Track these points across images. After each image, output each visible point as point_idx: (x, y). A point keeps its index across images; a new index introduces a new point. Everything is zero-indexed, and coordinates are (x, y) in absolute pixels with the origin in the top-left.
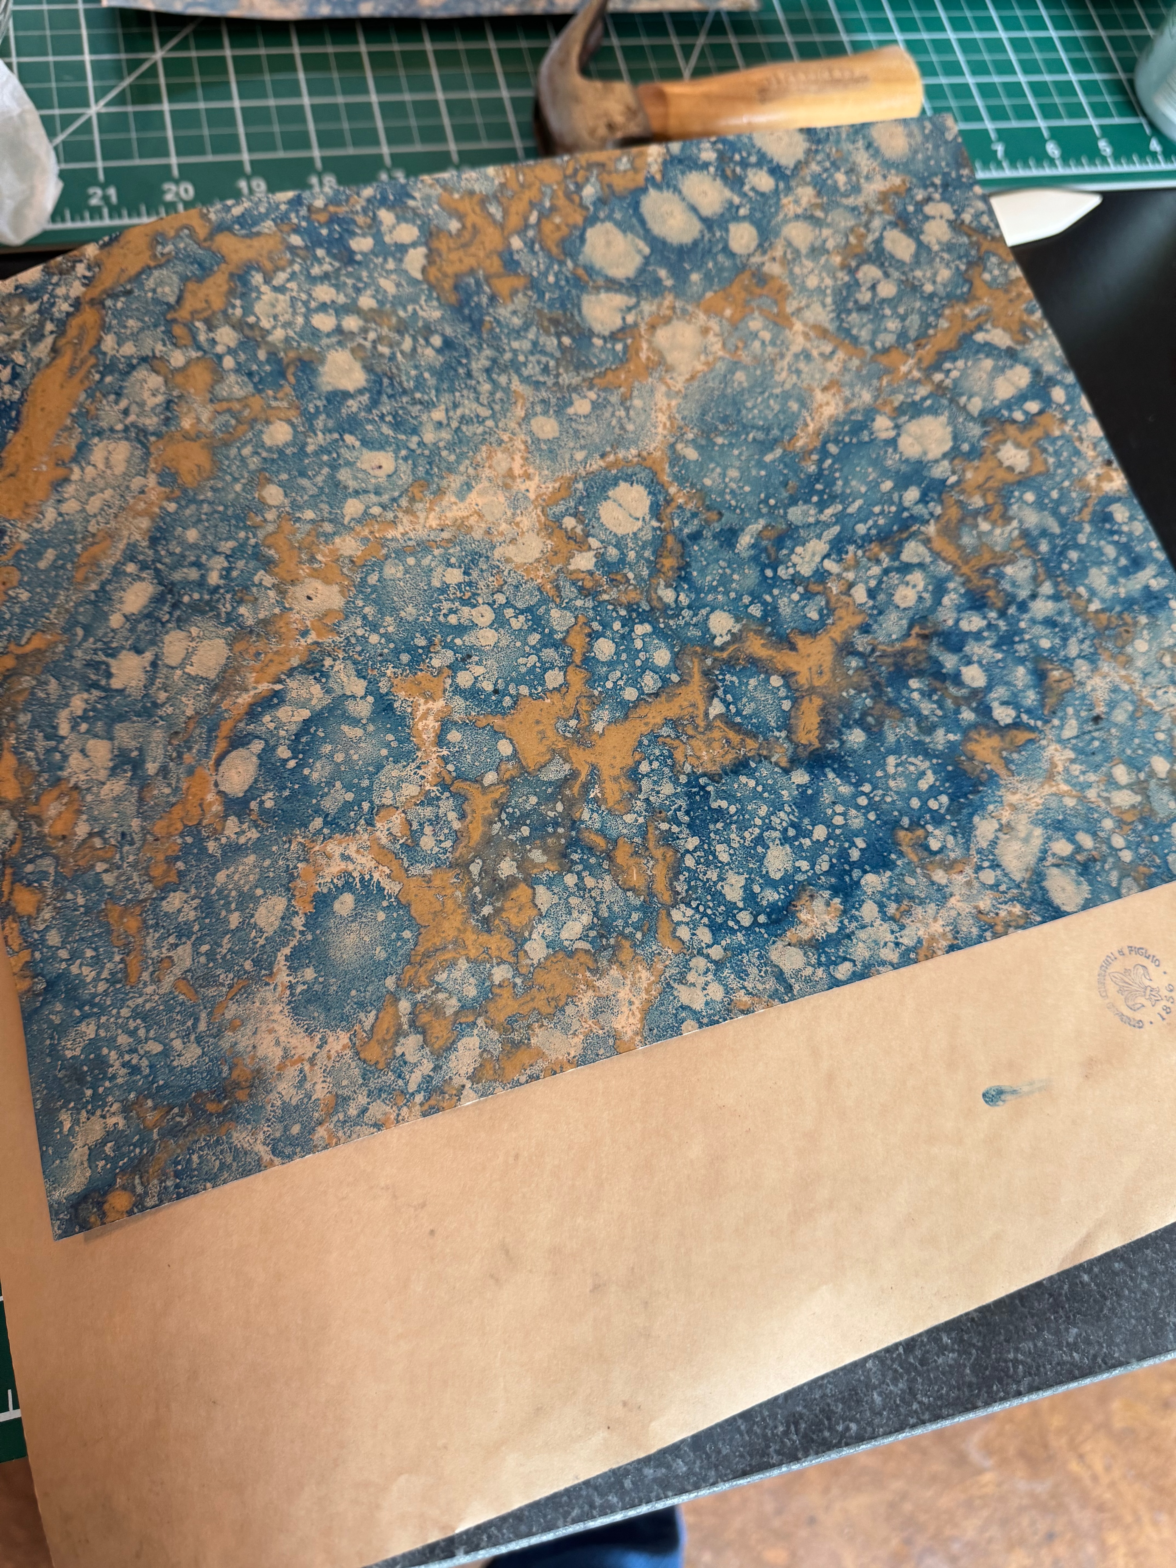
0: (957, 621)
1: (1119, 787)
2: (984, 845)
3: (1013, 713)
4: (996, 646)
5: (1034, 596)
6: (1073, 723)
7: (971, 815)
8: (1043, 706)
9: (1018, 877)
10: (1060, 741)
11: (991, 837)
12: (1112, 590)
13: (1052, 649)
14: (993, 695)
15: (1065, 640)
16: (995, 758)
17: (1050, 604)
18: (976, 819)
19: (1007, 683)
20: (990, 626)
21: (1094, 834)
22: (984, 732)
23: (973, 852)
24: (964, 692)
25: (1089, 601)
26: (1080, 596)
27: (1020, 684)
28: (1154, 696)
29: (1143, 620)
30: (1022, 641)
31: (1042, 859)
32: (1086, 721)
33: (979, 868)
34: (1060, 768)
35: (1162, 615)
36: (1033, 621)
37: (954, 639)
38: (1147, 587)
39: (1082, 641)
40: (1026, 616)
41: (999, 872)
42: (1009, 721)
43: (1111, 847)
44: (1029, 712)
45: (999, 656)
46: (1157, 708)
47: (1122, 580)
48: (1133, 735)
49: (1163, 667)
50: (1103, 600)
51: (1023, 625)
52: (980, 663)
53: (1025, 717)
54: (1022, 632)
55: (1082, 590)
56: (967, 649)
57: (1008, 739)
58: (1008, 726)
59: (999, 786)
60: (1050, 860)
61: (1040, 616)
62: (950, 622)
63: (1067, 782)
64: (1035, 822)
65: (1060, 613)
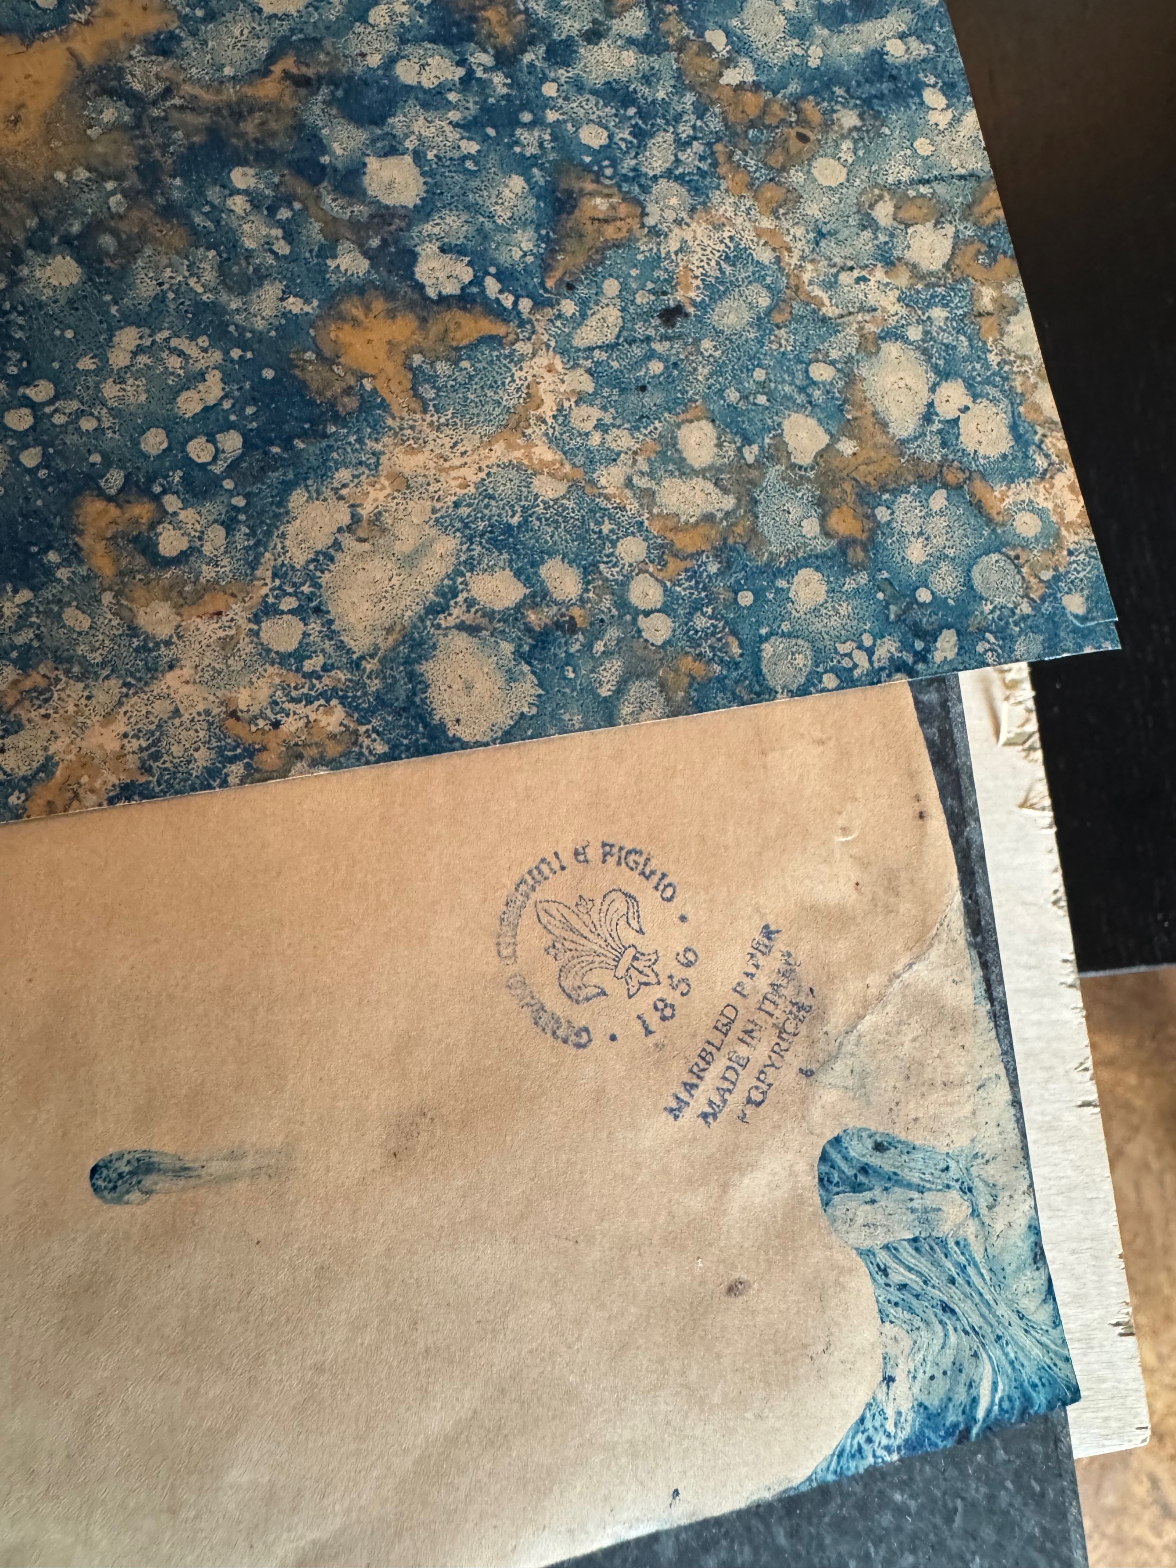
0: (391, 61)
1: (684, 470)
2: (299, 557)
3: (467, 274)
4: (469, 127)
5: (594, 35)
6: (613, 315)
7: (287, 487)
8: (545, 265)
9: (359, 643)
10: (564, 350)
11: (322, 541)
12: (793, 46)
13: (607, 152)
14: (428, 228)
15: (641, 136)
16: (391, 368)
17: (630, 57)
18: (297, 498)
19: (473, 209)
20: (468, 80)
21: (589, 571)
22: (379, 305)
23: (264, 571)
24: (360, 210)
25: (728, 62)
26: (709, 48)
27: (503, 215)
28: (831, 284)
29: (849, 119)
30: (538, 122)
31: (435, 610)
32: (645, 316)
33: (268, 610)
34: (548, 409)
35: (897, 117)
36: (578, 85)
37: (372, 95)
38: (878, 55)
39: (683, 144)
40: (562, 74)
41: (315, 626)
42: (451, 289)
43: (623, 604)
44: (505, 277)
45: (472, 147)
46: (829, 311)
47: (820, 31)
48: (755, 361)
49: (868, 223)
50: (760, 66)
51: (549, 90)
52: (418, 156)
53: (492, 286)
54: (547, 103)
55: (717, 39)
56: (397, 122)
57: (435, 330)
58: (443, 300)
59: (378, 429)
60: (457, 613)
61: (596, 78)
62: (374, 60)
63: (553, 441)
64: (442, 524)
65: (647, 79)
